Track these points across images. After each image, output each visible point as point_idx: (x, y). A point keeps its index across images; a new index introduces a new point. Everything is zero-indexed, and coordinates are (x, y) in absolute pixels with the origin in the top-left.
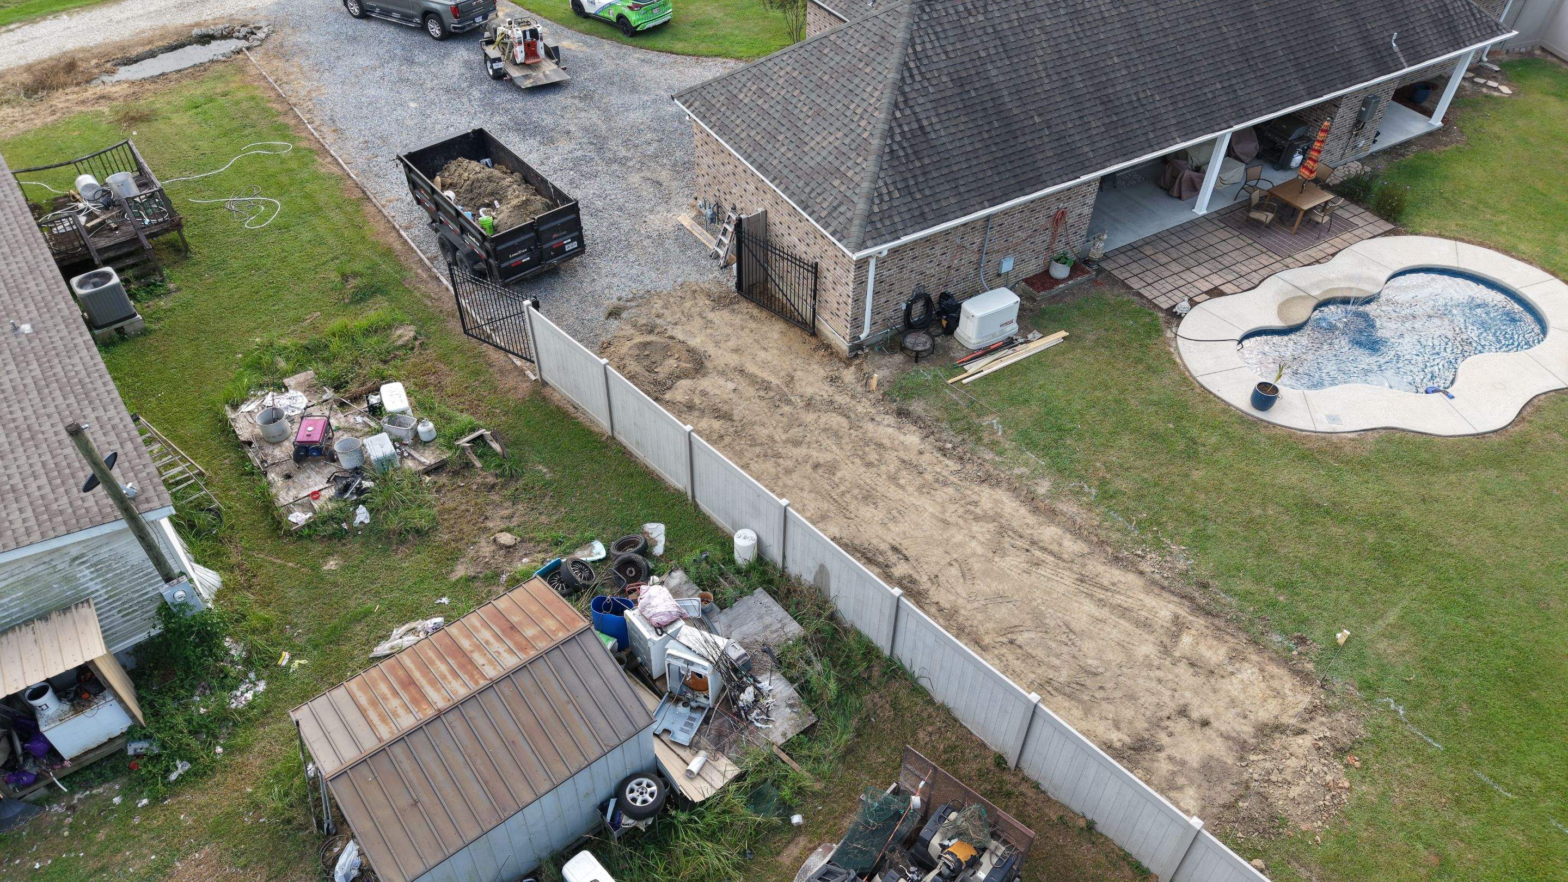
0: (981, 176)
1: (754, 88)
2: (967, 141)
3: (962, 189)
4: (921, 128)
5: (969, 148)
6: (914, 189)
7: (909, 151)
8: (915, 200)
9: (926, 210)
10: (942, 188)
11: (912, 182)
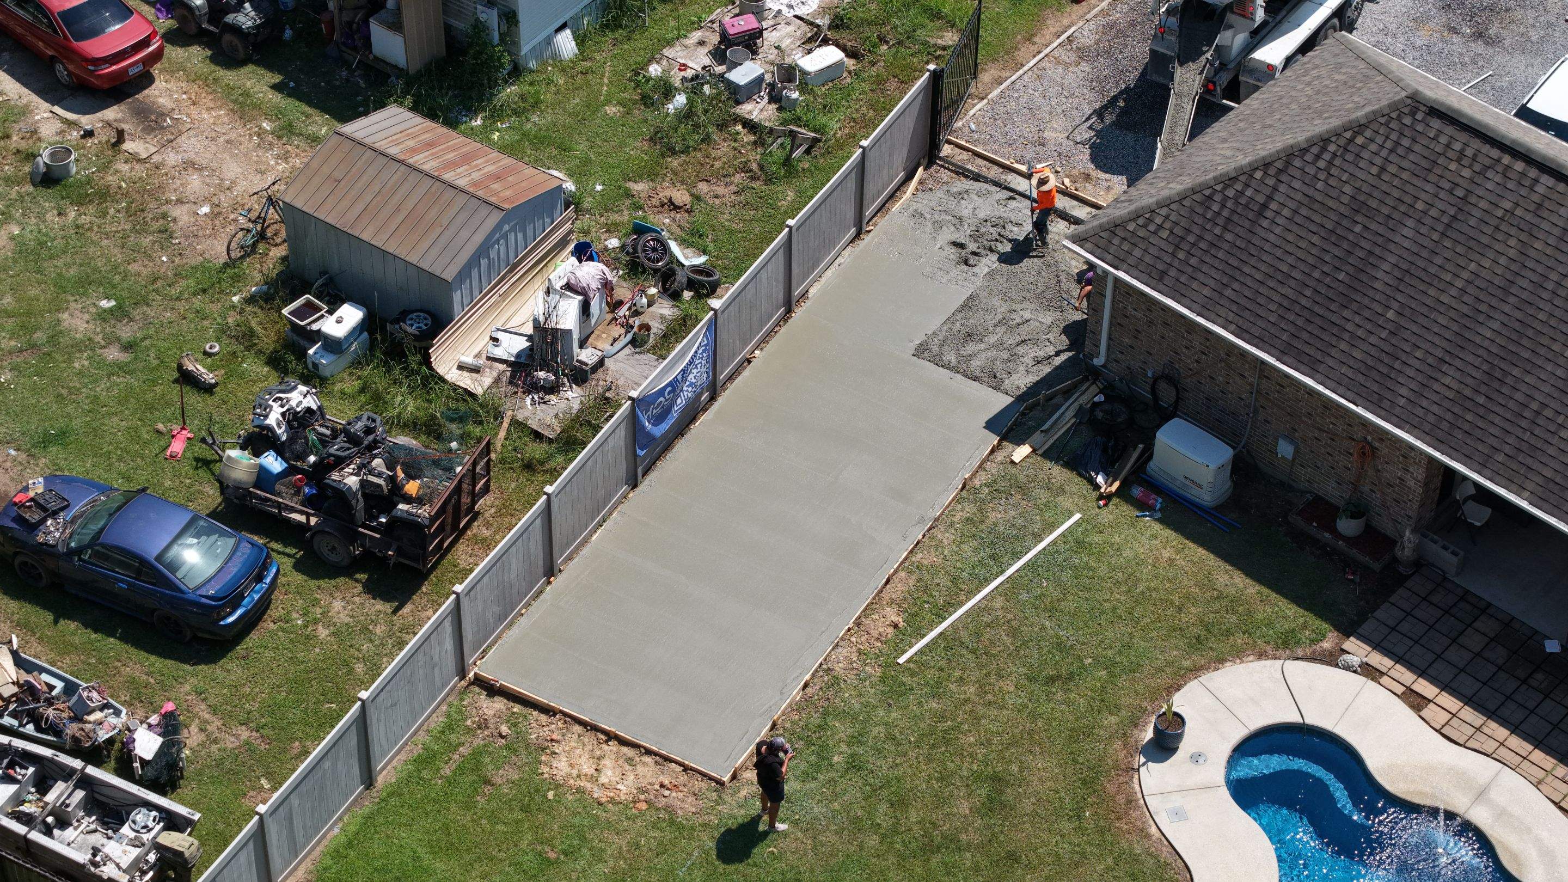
0: (1261, 300)
2: (1290, 260)
3: (1228, 292)
4: (1264, 206)
5: (1285, 268)
6: (1185, 246)
7: (1225, 213)
8: (1174, 255)
9: (1173, 272)
10: (1213, 273)
11: (1191, 238)
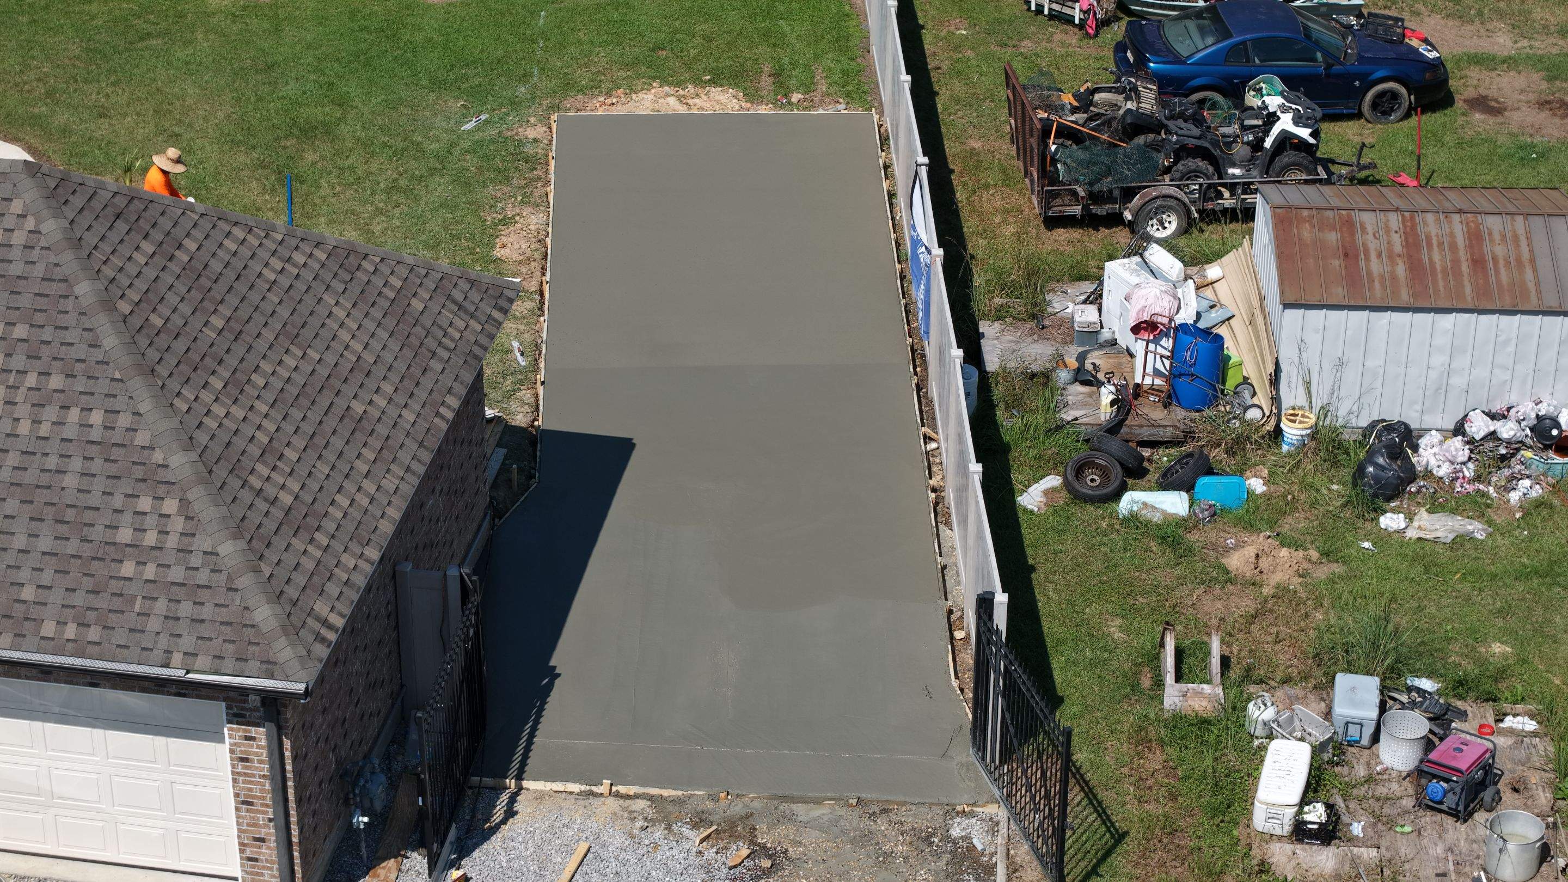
1: (264, 470)
